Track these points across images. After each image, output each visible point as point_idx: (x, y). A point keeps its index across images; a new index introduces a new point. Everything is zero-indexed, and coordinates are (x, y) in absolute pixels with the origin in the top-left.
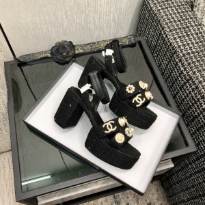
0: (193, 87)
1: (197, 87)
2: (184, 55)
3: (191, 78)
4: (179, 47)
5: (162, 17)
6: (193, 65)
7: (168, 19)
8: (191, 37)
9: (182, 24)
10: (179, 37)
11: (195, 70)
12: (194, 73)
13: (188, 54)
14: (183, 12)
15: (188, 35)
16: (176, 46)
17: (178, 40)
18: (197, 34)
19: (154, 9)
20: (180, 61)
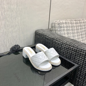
2: (57, 38)
3: (63, 43)
5: (44, 33)
10: (52, 36)
11: (63, 40)
15: (55, 35)
19: (40, 33)
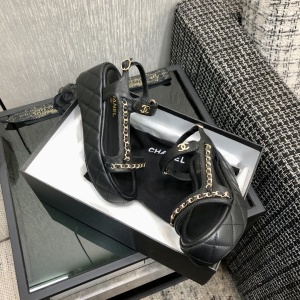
0: (250, 125)
1: (255, 125)
2: (234, 84)
4: (227, 73)
5: (202, 35)
6: (246, 96)
7: (210, 38)
8: (242, 59)
9: (228, 44)
10: (226, 61)
11: (250, 102)
12: (250, 106)
13: (240, 81)
14: (228, 28)
15: (237, 58)
16: (223, 72)
17: (225, 64)
18: (248, 54)
19: (190, 25)
20: (230, 92)
